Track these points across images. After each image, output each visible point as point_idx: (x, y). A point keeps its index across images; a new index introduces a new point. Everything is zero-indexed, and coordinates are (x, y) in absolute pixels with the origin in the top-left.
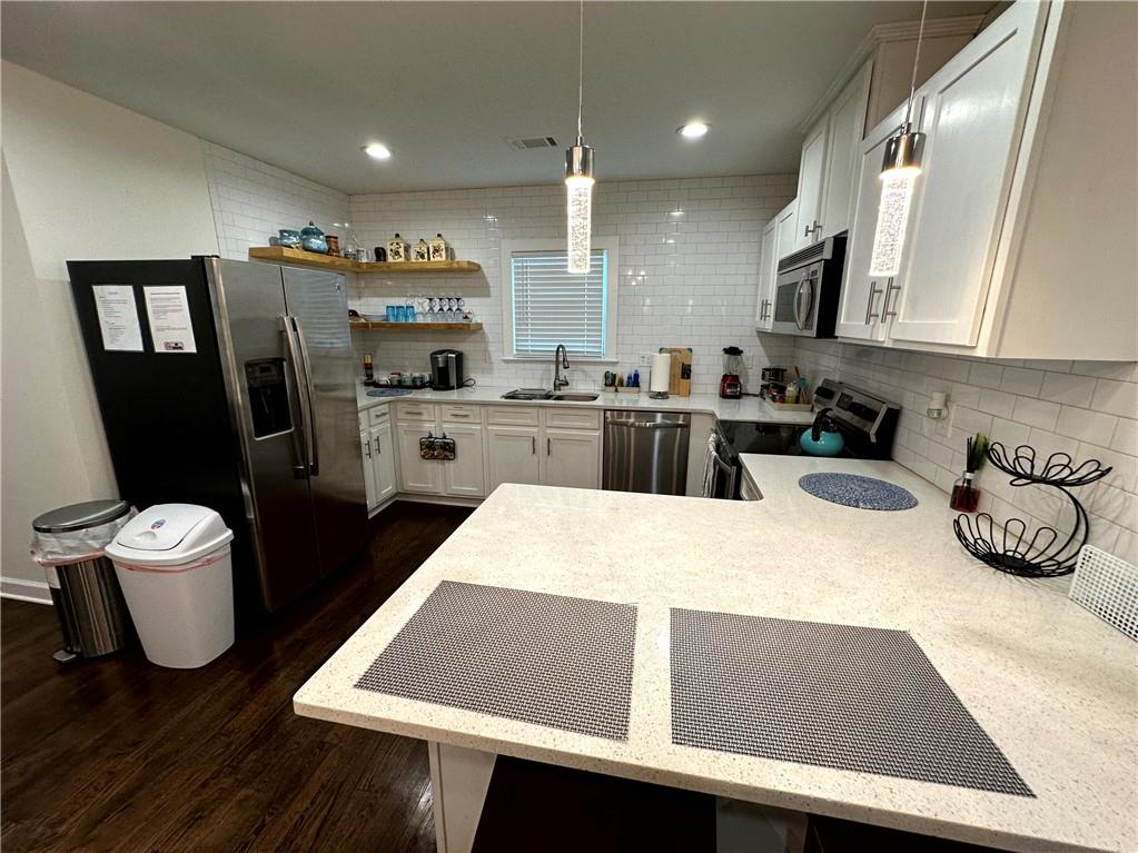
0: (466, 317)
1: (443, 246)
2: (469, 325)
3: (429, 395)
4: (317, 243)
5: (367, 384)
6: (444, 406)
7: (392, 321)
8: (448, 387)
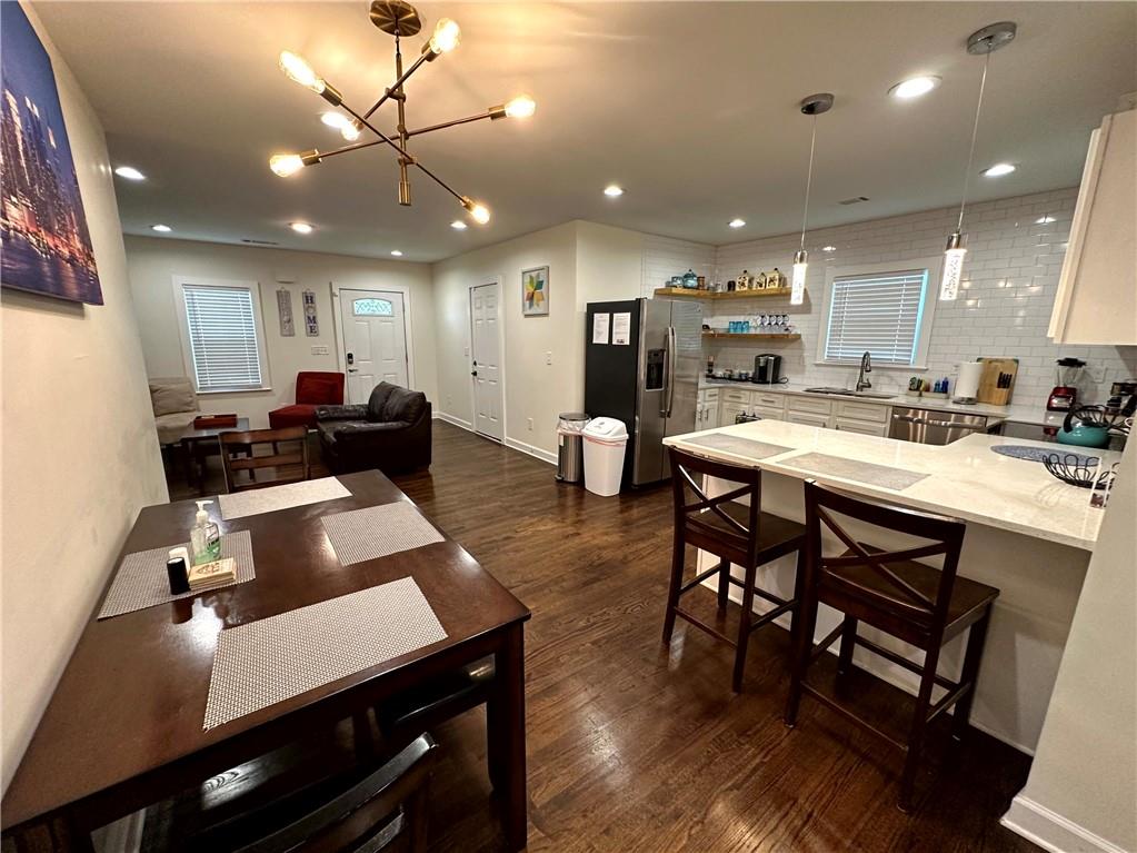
0: (787, 330)
1: (777, 277)
2: (787, 335)
3: (750, 385)
4: (692, 282)
5: (708, 376)
6: (758, 394)
7: (732, 332)
8: (765, 382)
